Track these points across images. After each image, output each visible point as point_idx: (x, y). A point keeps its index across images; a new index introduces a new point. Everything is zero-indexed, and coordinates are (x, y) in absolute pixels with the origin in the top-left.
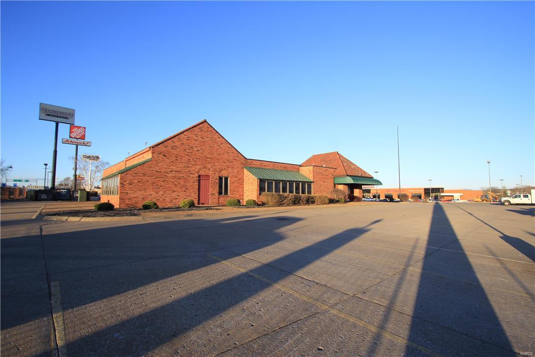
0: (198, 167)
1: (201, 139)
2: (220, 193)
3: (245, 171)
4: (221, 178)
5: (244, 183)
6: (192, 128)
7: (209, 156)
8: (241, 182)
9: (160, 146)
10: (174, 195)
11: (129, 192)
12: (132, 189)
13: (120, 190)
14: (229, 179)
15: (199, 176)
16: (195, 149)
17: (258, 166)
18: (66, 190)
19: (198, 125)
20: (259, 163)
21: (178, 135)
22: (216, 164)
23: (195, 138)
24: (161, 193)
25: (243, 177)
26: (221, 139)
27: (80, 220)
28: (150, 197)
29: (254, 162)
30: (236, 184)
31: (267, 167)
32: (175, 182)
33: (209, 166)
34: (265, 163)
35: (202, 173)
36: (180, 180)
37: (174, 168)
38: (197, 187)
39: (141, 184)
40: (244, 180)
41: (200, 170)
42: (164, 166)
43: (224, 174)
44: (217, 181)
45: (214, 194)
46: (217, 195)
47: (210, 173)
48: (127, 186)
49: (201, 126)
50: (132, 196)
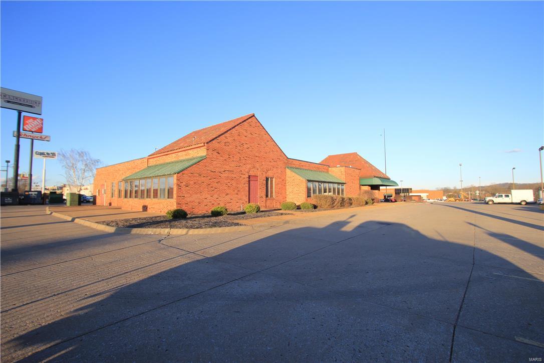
0: (249, 166)
1: (250, 136)
2: (267, 196)
3: (288, 171)
4: (267, 179)
5: (287, 184)
6: (243, 122)
7: (257, 154)
8: (283, 183)
9: (214, 142)
10: (228, 198)
11: (186, 196)
12: (189, 191)
13: (177, 193)
14: (274, 180)
15: (249, 176)
16: (246, 146)
17: (297, 167)
18: (36, 193)
19: (247, 119)
20: (297, 163)
21: (230, 129)
22: (263, 163)
23: (245, 134)
24: (216, 196)
25: (285, 178)
26: (267, 136)
27: (187, 234)
28: (205, 201)
29: (294, 162)
30: (280, 185)
31: (304, 168)
32: (228, 184)
33: (257, 165)
34: (303, 164)
35: (251, 173)
36: (233, 182)
37: (228, 168)
38: (247, 189)
39: (197, 186)
40: (287, 182)
41: (250, 169)
42: (218, 165)
43: (270, 174)
44: (265, 182)
45: (262, 197)
46: (264, 197)
47: (259, 173)
48: (184, 188)
49: (249, 120)
50: (189, 200)
